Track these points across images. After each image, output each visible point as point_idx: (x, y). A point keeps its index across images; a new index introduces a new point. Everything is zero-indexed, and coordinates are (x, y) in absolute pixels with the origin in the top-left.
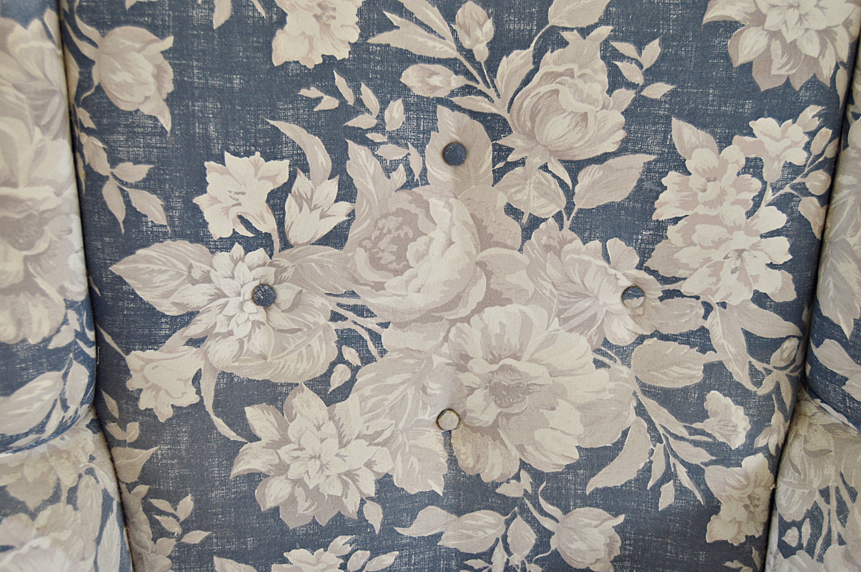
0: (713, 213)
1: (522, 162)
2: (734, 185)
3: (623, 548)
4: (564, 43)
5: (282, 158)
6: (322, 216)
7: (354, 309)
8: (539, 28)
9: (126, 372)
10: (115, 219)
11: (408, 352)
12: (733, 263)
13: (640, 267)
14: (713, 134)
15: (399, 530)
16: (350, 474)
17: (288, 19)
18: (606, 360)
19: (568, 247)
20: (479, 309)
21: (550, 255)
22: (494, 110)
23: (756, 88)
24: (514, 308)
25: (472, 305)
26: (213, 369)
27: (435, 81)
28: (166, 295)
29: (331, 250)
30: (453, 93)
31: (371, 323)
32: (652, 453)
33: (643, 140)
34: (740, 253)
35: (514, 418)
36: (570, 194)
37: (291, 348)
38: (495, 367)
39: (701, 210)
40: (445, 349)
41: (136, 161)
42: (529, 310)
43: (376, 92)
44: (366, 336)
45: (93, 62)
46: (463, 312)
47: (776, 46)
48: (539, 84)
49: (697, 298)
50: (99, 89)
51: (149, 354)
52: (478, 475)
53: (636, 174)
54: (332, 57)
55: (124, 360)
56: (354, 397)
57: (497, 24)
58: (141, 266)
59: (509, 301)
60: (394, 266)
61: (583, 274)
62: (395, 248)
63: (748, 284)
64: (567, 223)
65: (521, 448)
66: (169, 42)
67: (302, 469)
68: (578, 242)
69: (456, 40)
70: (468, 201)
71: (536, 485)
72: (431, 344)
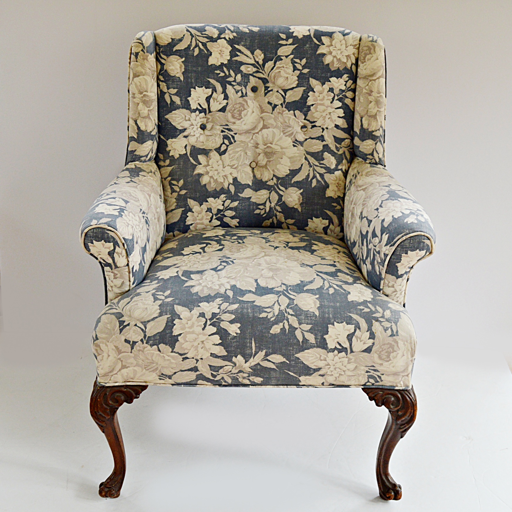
0: (322, 102)
1: (272, 90)
2: (326, 95)
3: (303, 200)
4: (282, 60)
5: (210, 88)
6: (220, 104)
7: (227, 129)
8: (275, 56)
9: (167, 146)
10: (167, 103)
11: (242, 142)
12: (328, 116)
13: (305, 119)
14: (320, 81)
15: (239, 194)
16: (225, 176)
17: (212, 54)
18: (296, 145)
19: (284, 113)
20: (261, 130)
21: (280, 115)
22: (264, 77)
23: (331, 70)
24: (270, 129)
25: (259, 129)
26: (190, 144)
27: (249, 69)
28: (179, 124)
29: (222, 113)
30: (254, 73)
31: (232, 133)
32: (309, 170)
33: (303, 84)
34: (330, 113)
35: (271, 162)
36: (284, 98)
37: (210, 140)
38: (266, 147)
39: (319, 102)
40: (252, 141)
41: (174, 88)
42: (275, 130)
43: (234, 72)
44: (231, 137)
45: (164, 64)
46: (257, 131)
47: (335, 59)
48: (276, 70)
49: (320, 127)
50: (166, 70)
51: (174, 140)
52: (262, 180)
53: (301, 93)
54: (223, 63)
55: (166, 142)
56: (227, 154)
57: (265, 55)
58: (173, 116)
59: (269, 128)
60: (238, 118)
61: (289, 120)
62: (238, 113)
63: (333, 122)
64: (284, 106)
65: (273, 171)
66: (184, 59)
67: (213, 173)
68: (287, 111)
69: (254, 59)
70: (258, 101)
71: (277, 181)
72: (248, 140)
